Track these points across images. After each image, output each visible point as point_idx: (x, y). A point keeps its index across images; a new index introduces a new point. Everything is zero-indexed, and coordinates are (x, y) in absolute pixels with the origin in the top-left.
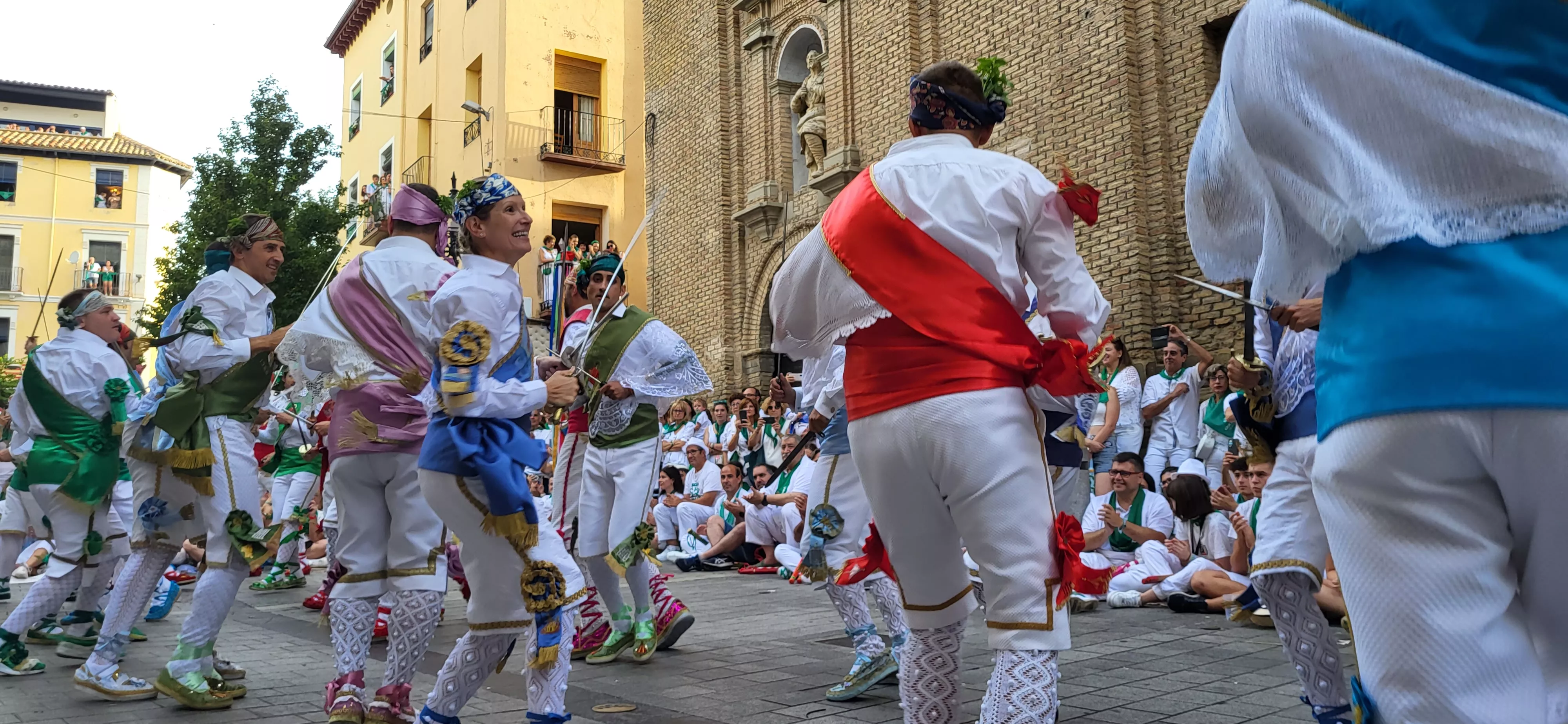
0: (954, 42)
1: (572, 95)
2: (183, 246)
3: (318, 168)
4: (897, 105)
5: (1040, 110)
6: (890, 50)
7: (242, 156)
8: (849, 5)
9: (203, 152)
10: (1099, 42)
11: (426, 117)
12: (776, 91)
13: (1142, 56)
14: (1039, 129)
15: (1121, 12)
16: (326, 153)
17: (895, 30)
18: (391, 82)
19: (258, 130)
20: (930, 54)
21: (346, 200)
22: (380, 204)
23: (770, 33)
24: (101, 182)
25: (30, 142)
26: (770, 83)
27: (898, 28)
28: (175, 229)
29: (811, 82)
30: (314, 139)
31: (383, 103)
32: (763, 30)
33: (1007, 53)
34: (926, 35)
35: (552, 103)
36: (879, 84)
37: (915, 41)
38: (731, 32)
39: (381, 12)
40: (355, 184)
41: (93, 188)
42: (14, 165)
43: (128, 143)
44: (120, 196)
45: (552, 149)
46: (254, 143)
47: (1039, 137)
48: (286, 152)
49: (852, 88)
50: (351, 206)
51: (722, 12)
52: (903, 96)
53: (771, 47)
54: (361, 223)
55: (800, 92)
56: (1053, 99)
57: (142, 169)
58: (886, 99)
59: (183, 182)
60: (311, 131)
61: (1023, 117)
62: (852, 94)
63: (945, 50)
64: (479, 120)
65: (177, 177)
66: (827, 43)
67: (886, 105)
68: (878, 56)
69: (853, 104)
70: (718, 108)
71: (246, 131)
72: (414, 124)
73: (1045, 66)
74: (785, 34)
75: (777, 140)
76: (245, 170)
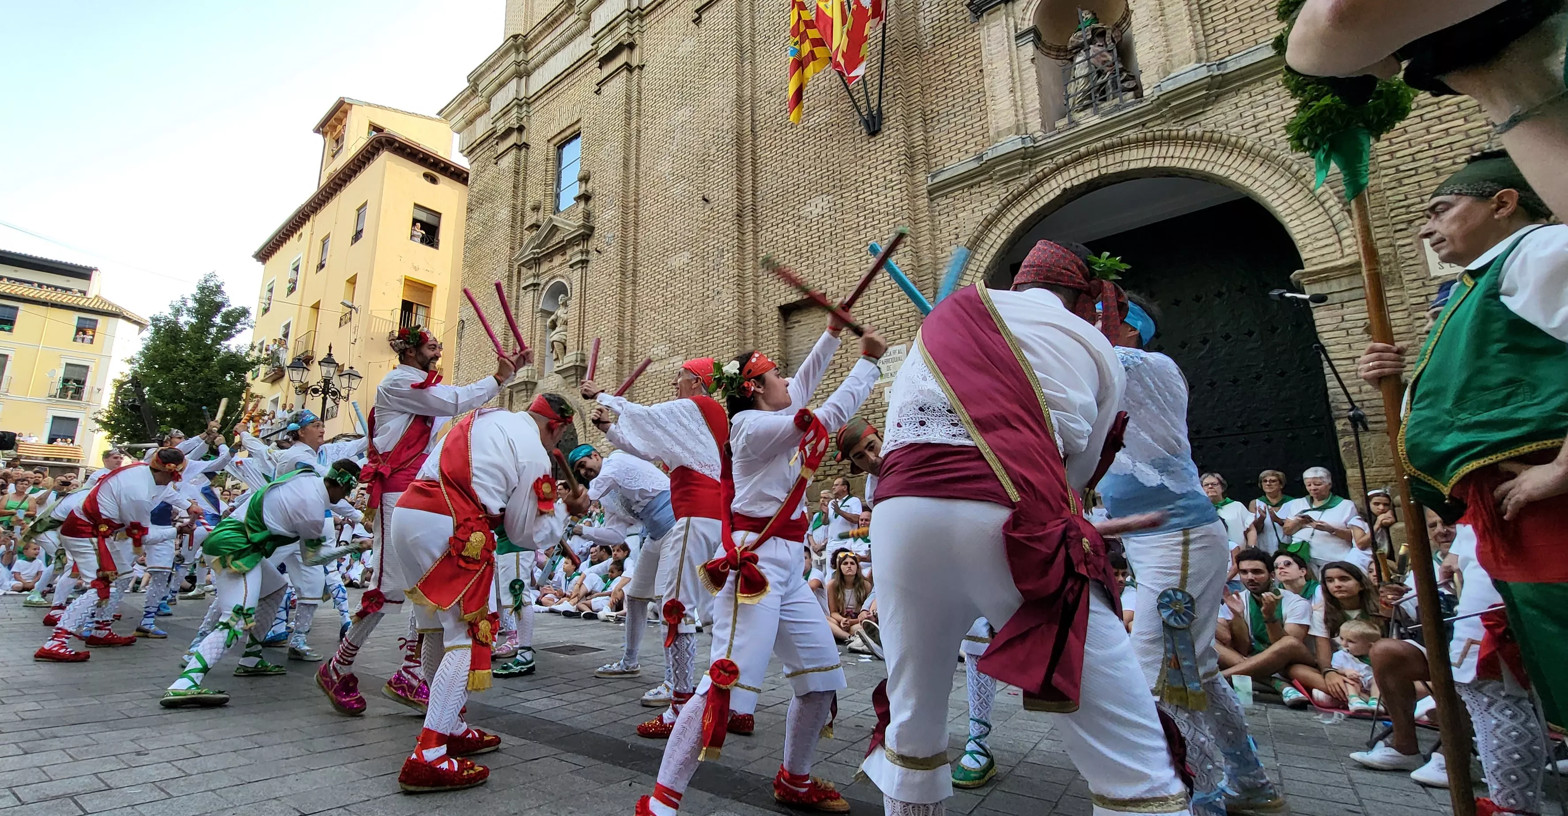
1: (412, 304)
2: (135, 373)
3: (237, 332)
6: (608, 299)
7: (186, 320)
8: (587, 271)
9: (158, 315)
10: (723, 309)
11: (316, 307)
12: (539, 315)
13: (746, 319)
15: (736, 294)
16: (245, 323)
17: (611, 288)
18: (295, 283)
19: (200, 304)
21: (255, 354)
22: (278, 358)
23: (539, 282)
24: (80, 326)
25: (31, 295)
26: (536, 310)
27: (613, 288)
28: (131, 361)
29: (560, 312)
30: (238, 314)
31: (288, 295)
32: (535, 279)
34: (629, 293)
35: (399, 306)
36: (600, 317)
37: (622, 296)
38: (515, 279)
39: (294, 240)
40: (262, 343)
41: (75, 329)
42: (17, 308)
43: (104, 302)
44: (93, 336)
45: (397, 334)
46: (196, 312)
48: (218, 320)
49: (584, 318)
50: (258, 358)
51: (511, 266)
53: (538, 290)
54: (263, 369)
55: (553, 317)
57: (112, 320)
58: (603, 326)
59: (140, 331)
60: (237, 309)
64: (351, 312)
65: (137, 328)
67: (603, 330)
68: (601, 302)
71: (191, 304)
72: (307, 311)
74: (547, 283)
75: (537, 343)
76: (186, 328)
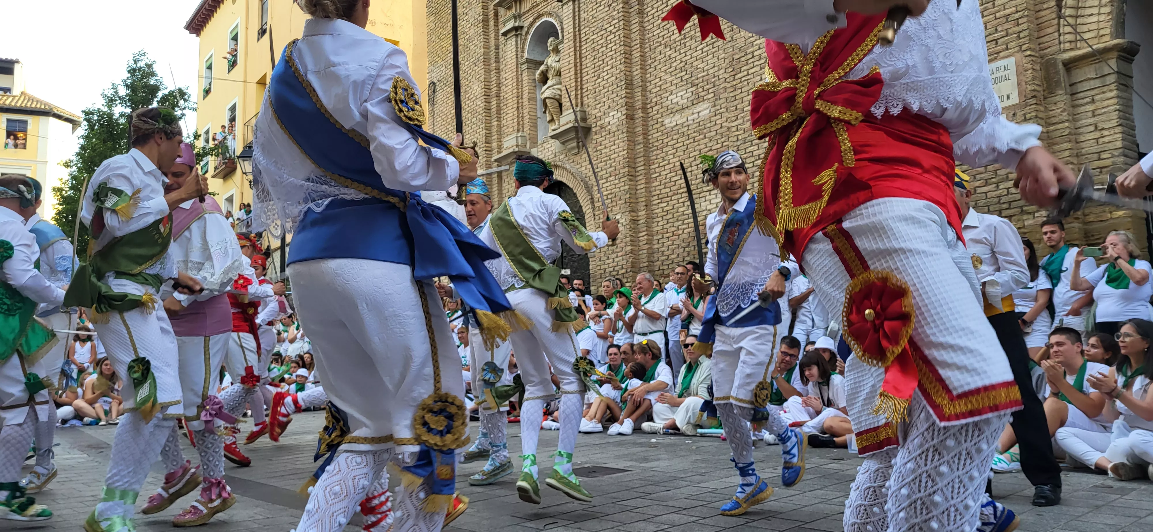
0: (655, 33)
2: (74, 178)
4: (614, 78)
5: (717, 83)
6: (609, 38)
7: (119, 110)
8: (579, 4)
9: (90, 107)
11: (262, 83)
12: (525, 66)
14: (717, 97)
16: (185, 108)
17: (612, 23)
18: (236, 56)
19: (132, 91)
20: (638, 41)
21: (200, 144)
22: (227, 147)
23: (521, 24)
26: (521, 61)
27: (615, 22)
28: (67, 165)
29: (551, 61)
30: (175, 97)
31: (229, 71)
32: (515, 22)
33: (694, 41)
34: (635, 27)
36: (601, 63)
37: (626, 32)
38: (492, 23)
39: (228, 3)
40: (207, 132)
43: (31, 99)
44: (25, 139)
46: (129, 100)
47: (717, 103)
49: (581, 65)
50: (204, 148)
51: (485, 8)
52: (618, 71)
53: (521, 34)
54: (212, 161)
55: (542, 68)
56: (727, 76)
57: (42, 119)
58: (606, 73)
59: (74, 129)
60: (173, 92)
61: (705, 88)
62: (581, 70)
63: (649, 39)
65: (71, 125)
66: (562, 32)
67: (606, 78)
68: (600, 42)
69: (581, 77)
70: (482, 79)
71: (123, 91)
72: (253, 88)
73: (721, 52)
74: (531, 24)
75: (526, 103)
76: (122, 121)
